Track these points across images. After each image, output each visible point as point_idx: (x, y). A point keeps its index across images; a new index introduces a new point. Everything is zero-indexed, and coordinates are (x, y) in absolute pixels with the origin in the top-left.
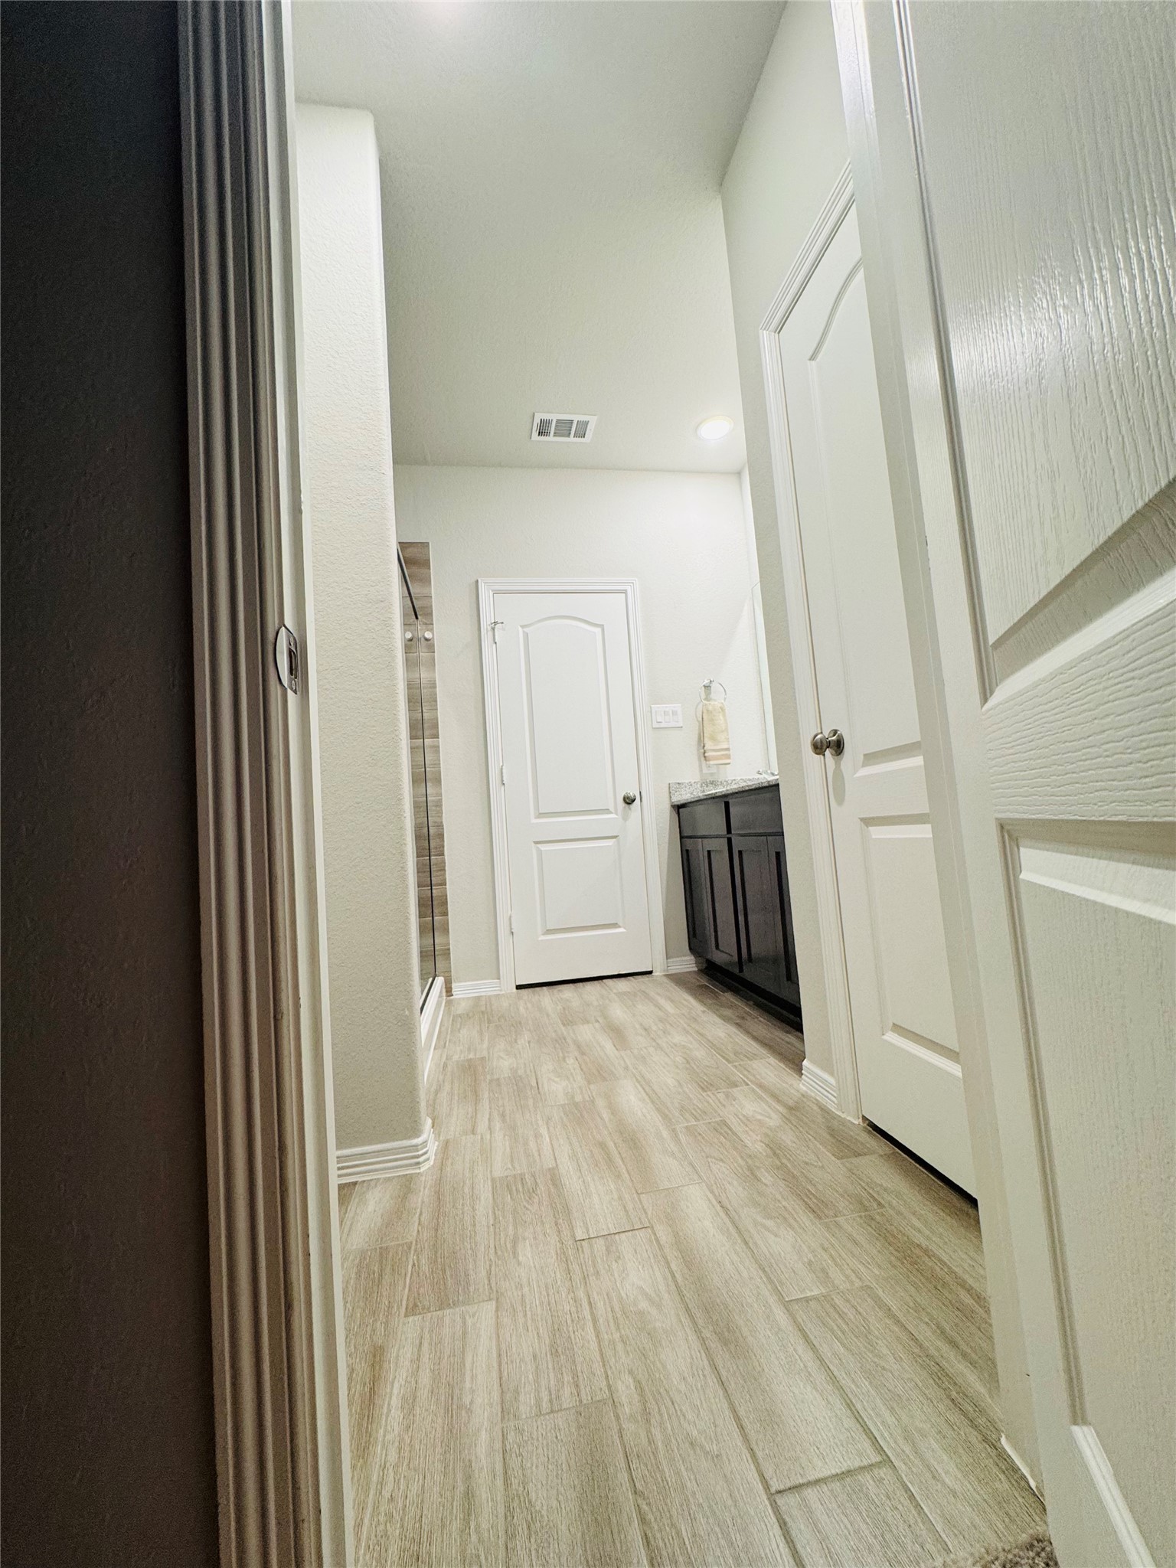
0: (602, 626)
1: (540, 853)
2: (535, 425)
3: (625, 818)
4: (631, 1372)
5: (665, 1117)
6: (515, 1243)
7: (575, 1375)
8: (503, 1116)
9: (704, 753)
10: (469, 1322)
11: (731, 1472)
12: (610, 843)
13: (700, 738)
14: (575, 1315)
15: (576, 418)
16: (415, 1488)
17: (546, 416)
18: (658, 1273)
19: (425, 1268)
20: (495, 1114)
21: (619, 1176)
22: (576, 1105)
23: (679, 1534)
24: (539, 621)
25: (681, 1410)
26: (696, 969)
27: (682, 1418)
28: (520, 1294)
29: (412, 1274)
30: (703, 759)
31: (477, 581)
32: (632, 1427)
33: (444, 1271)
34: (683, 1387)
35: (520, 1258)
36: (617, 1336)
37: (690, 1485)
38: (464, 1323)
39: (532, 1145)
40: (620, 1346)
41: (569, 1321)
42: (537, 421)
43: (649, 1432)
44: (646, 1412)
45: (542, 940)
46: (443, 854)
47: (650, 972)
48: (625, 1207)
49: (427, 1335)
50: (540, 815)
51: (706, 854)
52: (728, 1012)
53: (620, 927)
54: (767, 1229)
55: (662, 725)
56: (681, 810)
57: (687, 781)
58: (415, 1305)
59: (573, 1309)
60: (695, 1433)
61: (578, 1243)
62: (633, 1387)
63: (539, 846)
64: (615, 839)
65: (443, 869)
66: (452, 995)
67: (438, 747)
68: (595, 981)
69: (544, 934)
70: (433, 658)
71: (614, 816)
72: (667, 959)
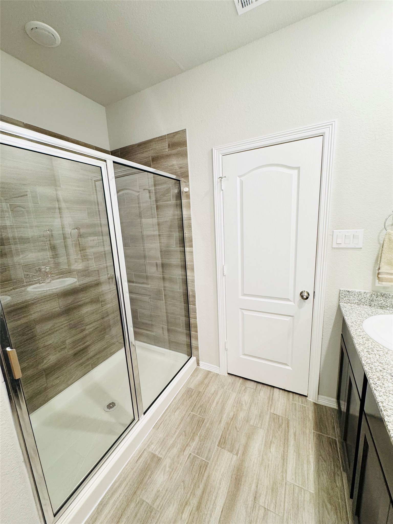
0: (298, 168)
1: (243, 314)
3: (300, 307)
9: (378, 274)
12: (288, 319)
13: (377, 260)
24: (251, 171)
30: (376, 278)
31: (212, 149)
45: (242, 358)
46: (195, 305)
47: (306, 396)
50: (244, 294)
53: (288, 366)
55: (342, 246)
57: (357, 290)
63: (243, 311)
64: (291, 317)
65: (195, 312)
66: (199, 366)
67: (192, 252)
68: (269, 388)
69: (243, 355)
70: (190, 202)
71: (292, 303)
72: (318, 395)
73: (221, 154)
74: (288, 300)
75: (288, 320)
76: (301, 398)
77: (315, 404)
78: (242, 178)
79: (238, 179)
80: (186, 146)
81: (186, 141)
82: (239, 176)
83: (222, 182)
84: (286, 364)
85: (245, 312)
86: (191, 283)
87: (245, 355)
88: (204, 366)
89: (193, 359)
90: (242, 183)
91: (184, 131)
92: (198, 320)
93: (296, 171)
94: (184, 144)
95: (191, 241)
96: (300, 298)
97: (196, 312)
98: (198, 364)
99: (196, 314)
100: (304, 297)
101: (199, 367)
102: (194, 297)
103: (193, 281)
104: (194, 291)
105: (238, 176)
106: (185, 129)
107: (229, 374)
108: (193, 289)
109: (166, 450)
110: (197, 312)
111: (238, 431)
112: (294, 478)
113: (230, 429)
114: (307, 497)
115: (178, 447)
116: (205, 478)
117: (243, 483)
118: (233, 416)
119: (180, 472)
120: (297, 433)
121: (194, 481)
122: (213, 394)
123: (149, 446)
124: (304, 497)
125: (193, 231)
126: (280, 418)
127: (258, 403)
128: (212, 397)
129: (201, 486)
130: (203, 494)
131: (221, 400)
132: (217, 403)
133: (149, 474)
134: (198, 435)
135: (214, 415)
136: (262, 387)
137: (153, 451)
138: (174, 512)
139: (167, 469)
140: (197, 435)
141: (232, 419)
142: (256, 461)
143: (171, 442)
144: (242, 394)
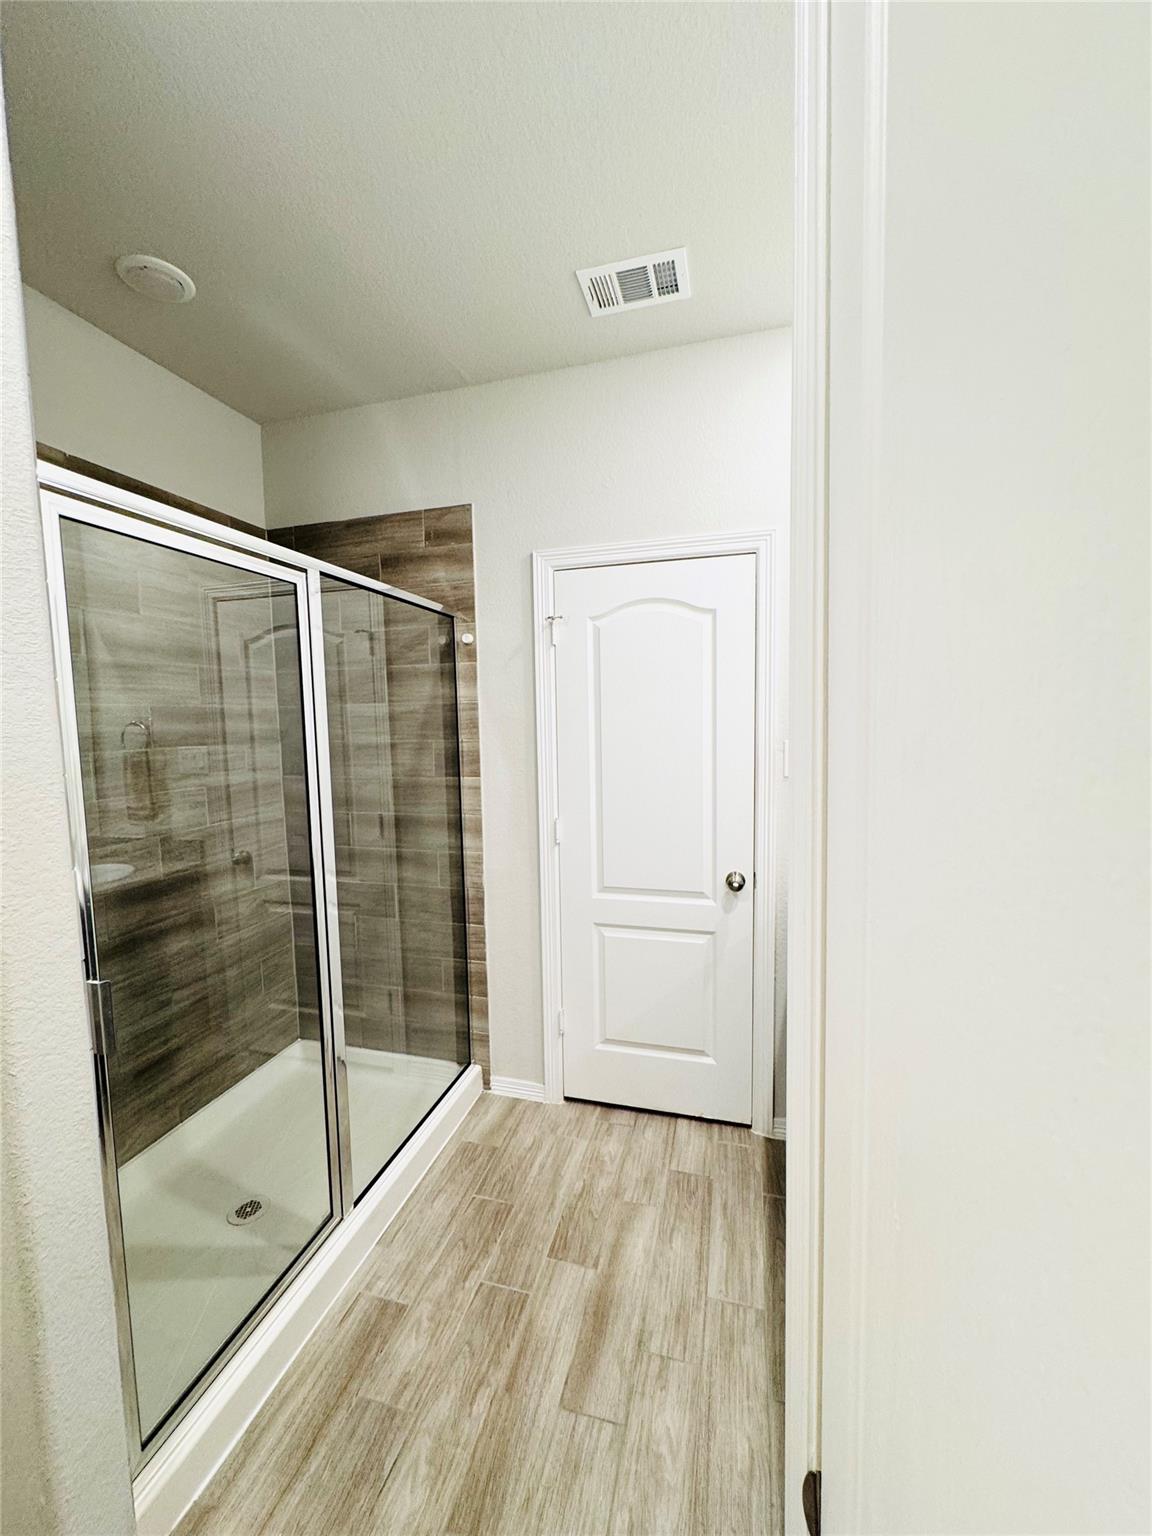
0: (713, 612)
1: (602, 937)
2: (586, 292)
3: (727, 909)
12: (702, 940)
15: (649, 261)
17: (598, 272)
31: (532, 555)
42: (586, 284)
45: (599, 1051)
47: (747, 1126)
50: (605, 889)
53: (708, 1056)
63: (603, 929)
64: (709, 936)
65: (482, 941)
66: (490, 1089)
67: (479, 788)
68: (666, 1119)
69: (603, 1042)
70: (475, 668)
71: (710, 903)
72: (774, 1116)
73: (552, 567)
74: (701, 895)
75: (701, 942)
76: (737, 1132)
77: (768, 1140)
78: (597, 623)
79: (590, 624)
80: (471, 541)
81: (471, 531)
82: (593, 618)
83: (554, 627)
84: (701, 1053)
85: (608, 932)
86: (472, 865)
87: (608, 1041)
88: (502, 1086)
89: (474, 1070)
90: (597, 631)
91: (466, 509)
92: (488, 962)
93: (709, 617)
94: (466, 535)
95: (476, 760)
96: (726, 888)
97: (484, 943)
98: (487, 1084)
99: (485, 948)
100: (735, 886)
101: (489, 1092)
102: (481, 901)
103: (479, 861)
104: (479, 888)
105: (591, 618)
106: (470, 505)
107: (567, 1099)
108: (476, 880)
109: (418, 1287)
110: (487, 941)
111: (596, 1219)
112: (724, 1289)
113: (576, 1216)
114: (751, 1317)
115: (448, 1275)
116: (521, 1326)
117: (610, 1320)
118: (583, 1189)
119: (459, 1326)
120: (730, 1203)
121: (497, 1337)
122: (530, 1149)
123: (368, 1287)
124: (745, 1320)
125: (481, 736)
126: (693, 1178)
127: (640, 1154)
128: (529, 1155)
129: (514, 1344)
130: (519, 1359)
131: (550, 1160)
132: (542, 1167)
133: (376, 1345)
134: (499, 1241)
135: (536, 1194)
136: (648, 1119)
137: (382, 1296)
138: (451, 1406)
139: (425, 1324)
140: (496, 1241)
141: (581, 1195)
142: (639, 1273)
143: (430, 1267)
144: (602, 1140)
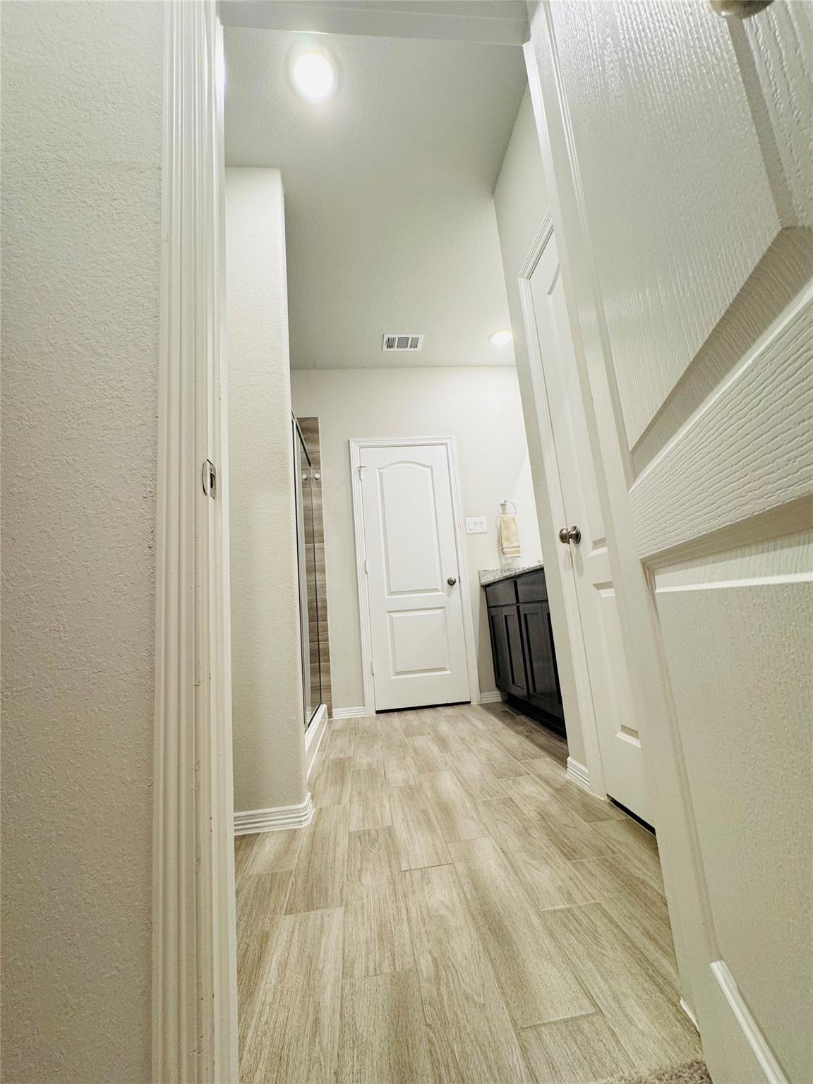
0: (431, 467)
1: (391, 618)
2: (385, 342)
3: (449, 595)
4: (430, 952)
5: (470, 795)
6: (360, 871)
7: (393, 955)
8: (360, 793)
9: (502, 549)
10: (326, 919)
11: (492, 1015)
12: (439, 611)
13: (499, 539)
14: (396, 917)
15: (410, 336)
16: (282, 1017)
17: (391, 336)
18: (454, 892)
19: (300, 886)
20: (355, 792)
21: (434, 832)
22: (410, 787)
23: (453, 1051)
24: (389, 465)
25: (461, 977)
26: (501, 700)
27: (461, 981)
28: (361, 902)
29: (291, 889)
30: (501, 553)
31: (349, 441)
32: (428, 985)
33: (312, 889)
34: (464, 962)
35: (363, 881)
36: (423, 930)
37: (463, 1022)
38: (323, 919)
39: (378, 811)
40: (424, 937)
41: (392, 921)
42: (386, 339)
43: (438, 989)
44: (438, 977)
45: (393, 680)
46: (326, 620)
47: (469, 703)
48: (436, 851)
49: (297, 927)
50: (391, 593)
51: (504, 617)
52: (521, 728)
53: (447, 670)
54: (533, 866)
55: (473, 531)
56: (487, 589)
57: (491, 569)
58: (292, 909)
59: (396, 913)
60: (469, 990)
61: (403, 873)
62: (430, 961)
63: (392, 614)
64: (442, 610)
65: (326, 630)
66: (333, 717)
67: (323, 548)
69: (395, 675)
70: (321, 489)
71: (441, 593)
72: (480, 693)
73: (358, 446)
78: (381, 471)
80: (318, 433)
81: (318, 428)
83: (361, 471)
84: (443, 669)
87: (398, 673)
88: (340, 714)
89: (323, 707)
90: (381, 475)
91: (316, 419)
92: (330, 642)
94: (316, 431)
95: (322, 535)
98: (330, 715)
99: (328, 634)
100: (451, 583)
101: (333, 719)
102: (325, 608)
103: (324, 586)
104: (324, 601)
105: (378, 468)
107: (378, 712)
108: (323, 597)
110: (329, 629)
125: (324, 523)
